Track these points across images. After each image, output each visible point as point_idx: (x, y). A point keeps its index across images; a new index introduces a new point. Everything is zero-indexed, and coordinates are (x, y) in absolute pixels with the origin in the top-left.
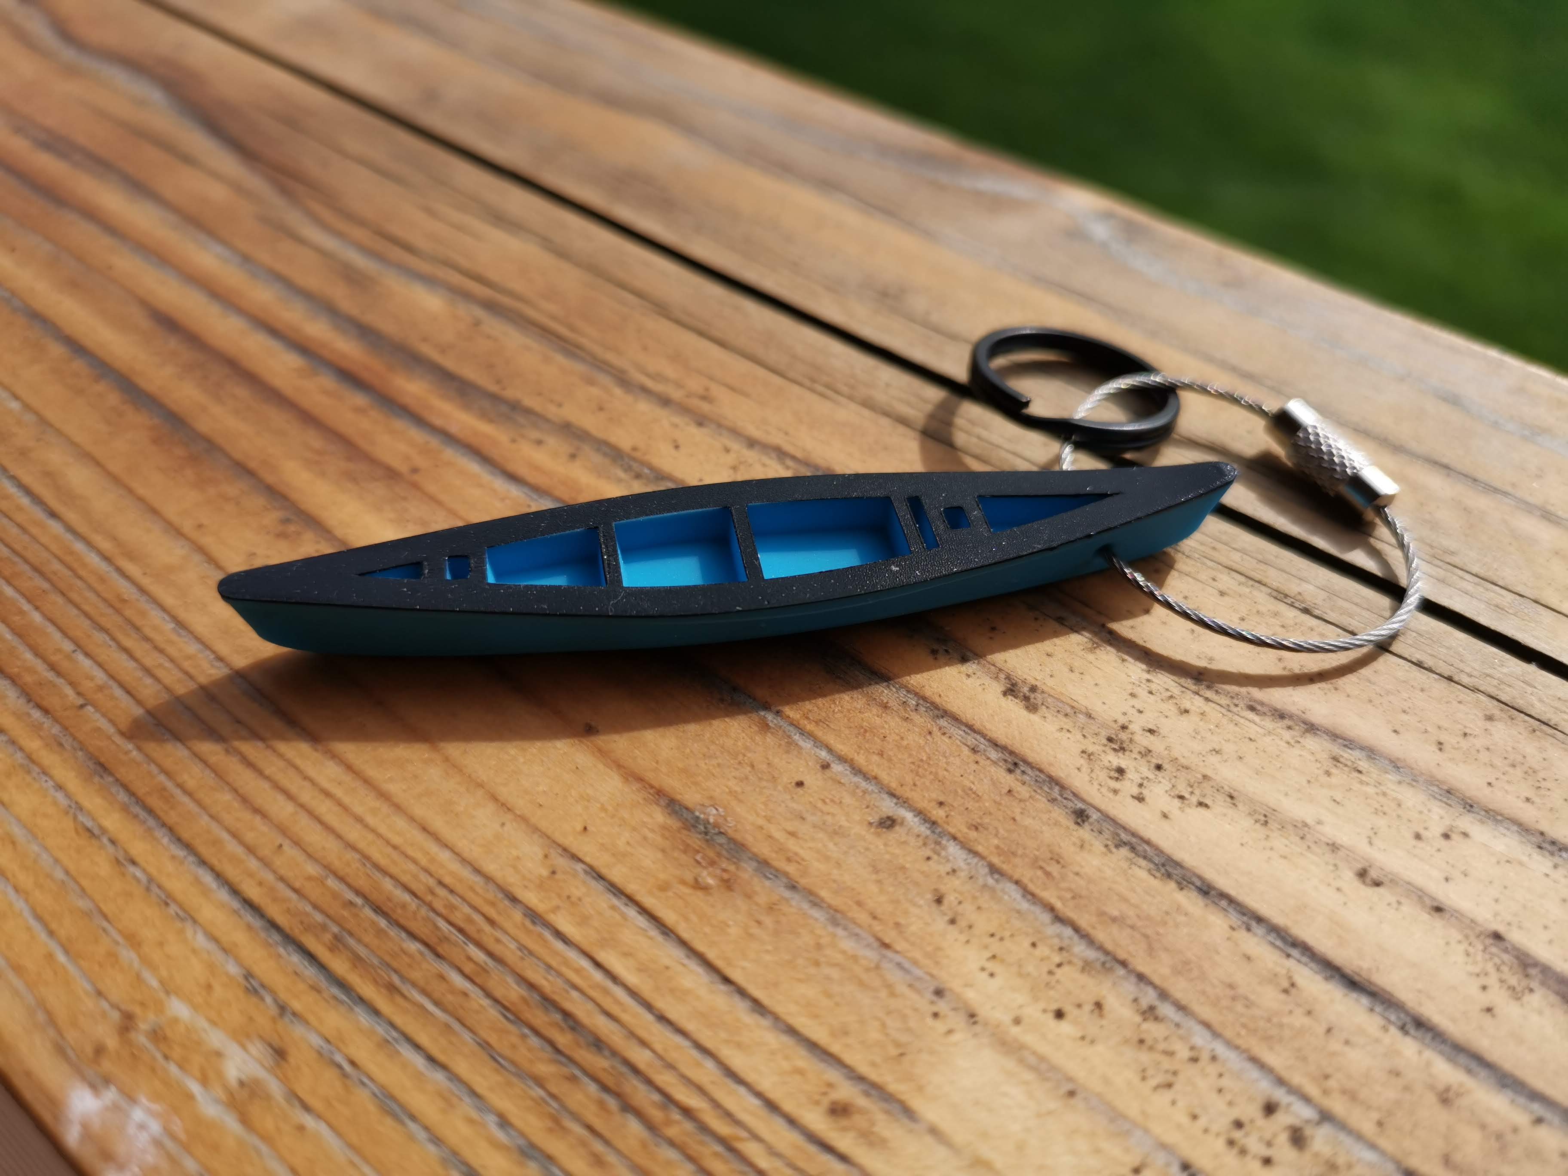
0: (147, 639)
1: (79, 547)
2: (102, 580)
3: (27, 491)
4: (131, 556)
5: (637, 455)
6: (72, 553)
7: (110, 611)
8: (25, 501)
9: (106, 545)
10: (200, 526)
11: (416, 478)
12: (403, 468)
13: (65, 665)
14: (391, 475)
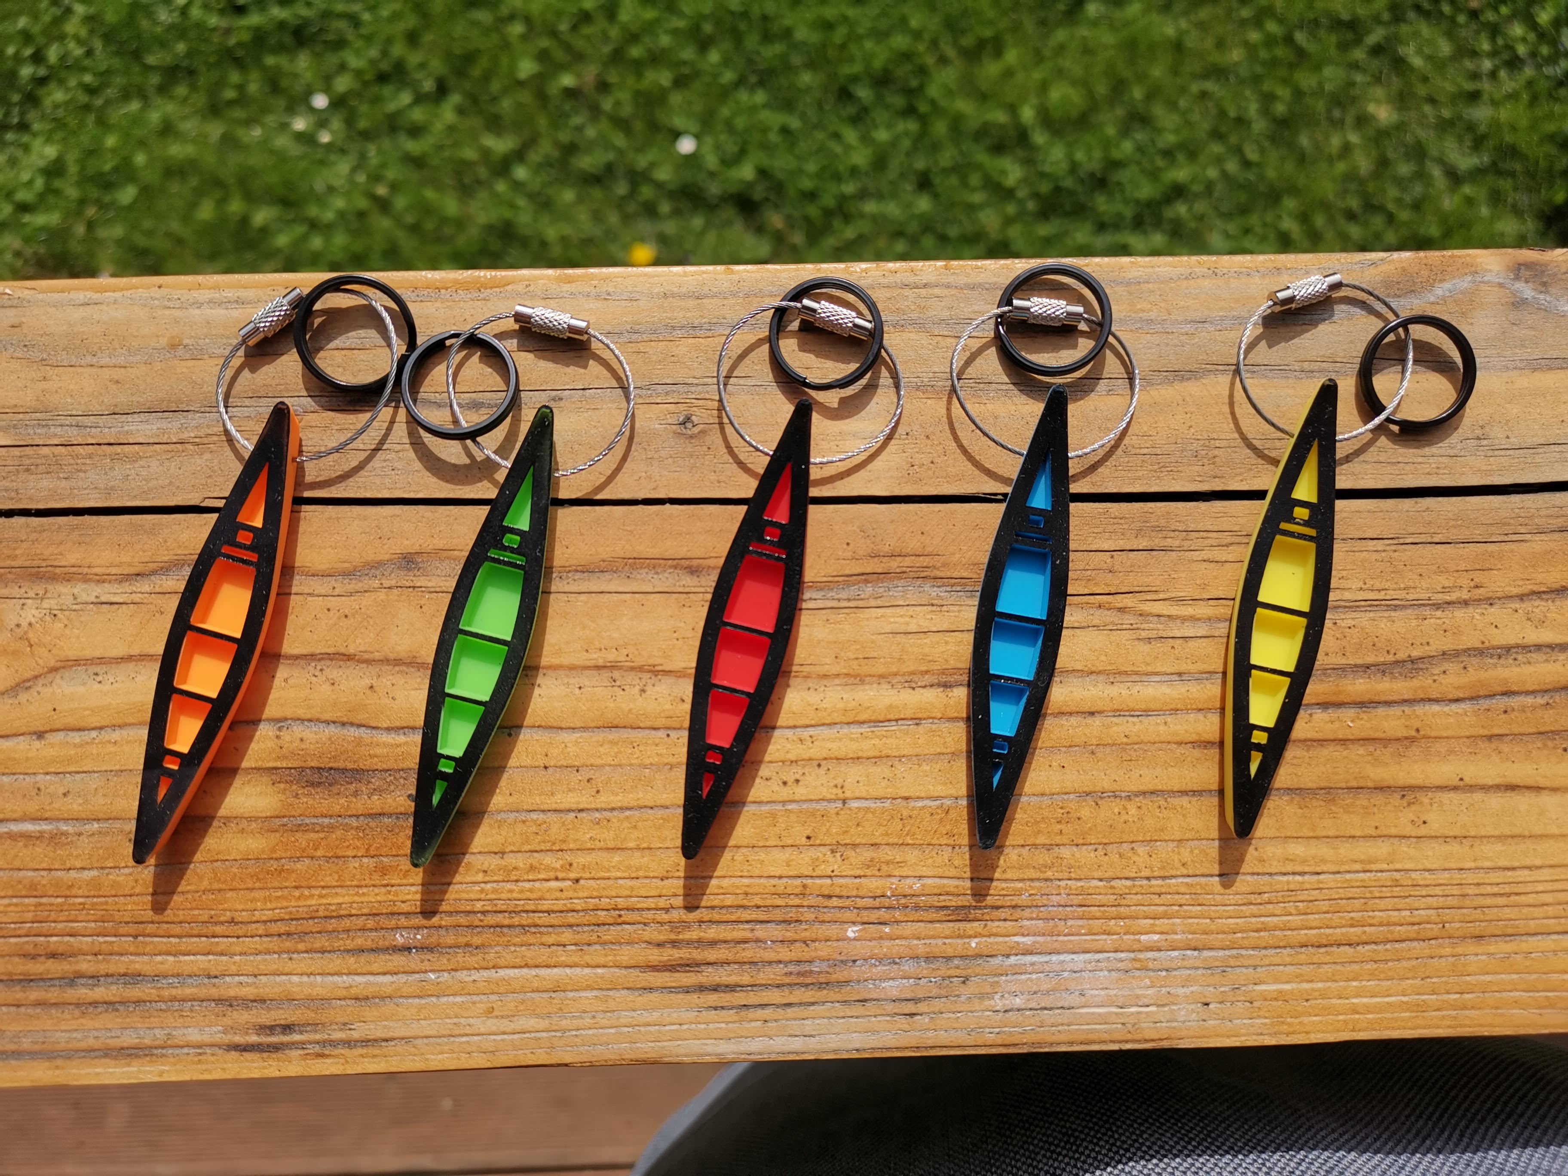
0: (1427, 886)
1: (1348, 876)
2: (1378, 880)
3: (1294, 874)
4: (1370, 862)
5: (1487, 644)
6: (1350, 881)
7: (1398, 889)
8: (1298, 878)
9: (1358, 867)
10: (1376, 828)
11: (1422, 733)
12: (1413, 733)
13: (1416, 920)
14: (1411, 740)
